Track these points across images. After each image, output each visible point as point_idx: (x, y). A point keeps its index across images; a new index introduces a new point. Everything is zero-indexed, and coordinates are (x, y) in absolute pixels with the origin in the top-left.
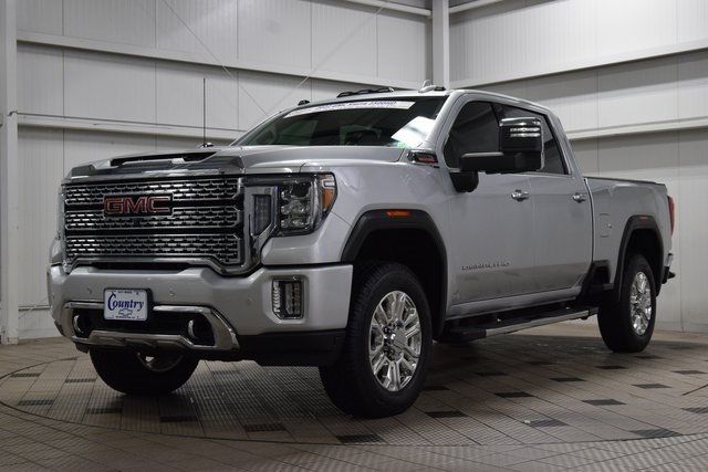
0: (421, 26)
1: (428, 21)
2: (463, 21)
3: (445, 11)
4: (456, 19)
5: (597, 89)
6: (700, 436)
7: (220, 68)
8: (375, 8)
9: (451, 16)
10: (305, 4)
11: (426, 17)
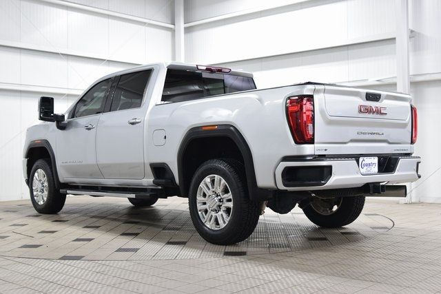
1: (173, 31)
2: (192, 31)
3: (182, 26)
4: (188, 30)
8: (144, 24)
9: (185, 28)
10: (105, 20)
11: (171, 29)
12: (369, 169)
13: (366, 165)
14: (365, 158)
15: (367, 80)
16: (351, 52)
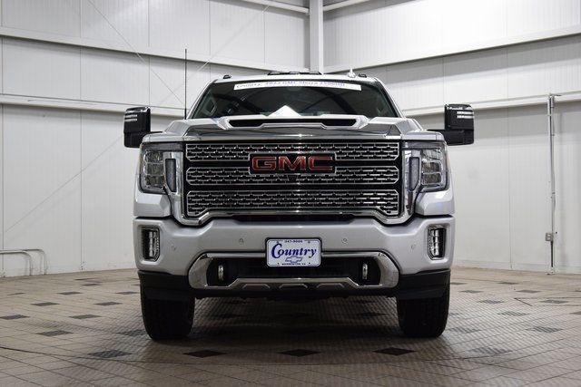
0: (301, 21)
1: (306, 17)
2: (335, 17)
3: (321, 9)
4: (329, 16)
5: (444, 74)
7: (134, 54)
8: (262, 7)
9: (326, 13)
10: (205, 3)
11: (304, 14)
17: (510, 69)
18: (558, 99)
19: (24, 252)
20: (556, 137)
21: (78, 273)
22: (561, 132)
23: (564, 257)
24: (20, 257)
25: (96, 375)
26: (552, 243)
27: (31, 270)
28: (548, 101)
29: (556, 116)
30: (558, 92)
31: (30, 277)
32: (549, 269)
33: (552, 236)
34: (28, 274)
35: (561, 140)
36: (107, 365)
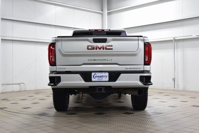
0: (100, 15)
1: (102, 14)
3: (106, 12)
4: (109, 14)
5: (143, 31)
6: (166, 114)
7: (51, 25)
8: (89, 11)
9: (108, 13)
10: (72, 10)
11: (101, 13)
12: (100, 79)
13: (98, 77)
14: (97, 73)
15: (192, 35)
16: (185, 22)
17: (162, 30)
18: (176, 38)
19: (19, 84)
20: (176, 50)
21: (35, 90)
22: (177, 48)
23: (178, 85)
24: (18, 85)
25: (40, 120)
26: (174, 81)
27: (21, 89)
28: (173, 39)
29: (175, 44)
30: (176, 36)
31: (21, 91)
32: (173, 89)
33: (174, 79)
34: (20, 90)
35: (177, 51)
36: (43, 117)
